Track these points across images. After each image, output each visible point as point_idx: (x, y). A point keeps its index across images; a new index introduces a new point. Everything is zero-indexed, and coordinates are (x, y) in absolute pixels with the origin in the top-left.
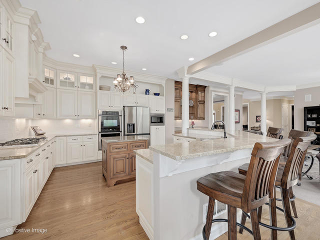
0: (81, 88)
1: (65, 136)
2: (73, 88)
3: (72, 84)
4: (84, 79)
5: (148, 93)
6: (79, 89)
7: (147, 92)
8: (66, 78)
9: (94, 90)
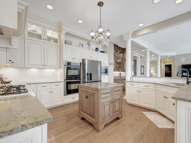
0: (47, 41)
1: (35, 84)
2: (40, 40)
3: (39, 37)
4: (50, 33)
5: (97, 51)
6: (46, 41)
7: (97, 49)
8: (33, 31)
9: (58, 44)
